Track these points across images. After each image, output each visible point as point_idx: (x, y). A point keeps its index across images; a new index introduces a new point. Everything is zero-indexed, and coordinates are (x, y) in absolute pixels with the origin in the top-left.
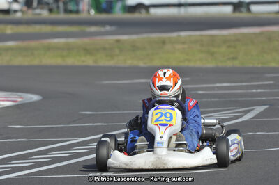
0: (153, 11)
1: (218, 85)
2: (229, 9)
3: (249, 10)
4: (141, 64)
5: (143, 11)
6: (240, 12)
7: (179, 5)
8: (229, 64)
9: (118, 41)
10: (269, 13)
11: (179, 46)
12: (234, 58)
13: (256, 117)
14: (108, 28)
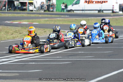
0: (75, 12)
2: (97, 12)
3: (103, 12)
5: (72, 12)
6: (100, 12)
7: (83, 10)
10: (108, 13)
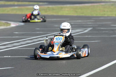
1: (78, 21)
4: (55, 14)
8: (81, 15)
9: (48, 7)
11: (66, 9)
12: (83, 13)
13: (89, 31)
14: (46, 3)
